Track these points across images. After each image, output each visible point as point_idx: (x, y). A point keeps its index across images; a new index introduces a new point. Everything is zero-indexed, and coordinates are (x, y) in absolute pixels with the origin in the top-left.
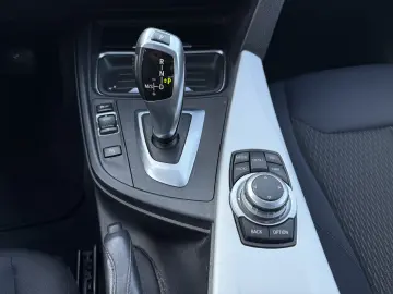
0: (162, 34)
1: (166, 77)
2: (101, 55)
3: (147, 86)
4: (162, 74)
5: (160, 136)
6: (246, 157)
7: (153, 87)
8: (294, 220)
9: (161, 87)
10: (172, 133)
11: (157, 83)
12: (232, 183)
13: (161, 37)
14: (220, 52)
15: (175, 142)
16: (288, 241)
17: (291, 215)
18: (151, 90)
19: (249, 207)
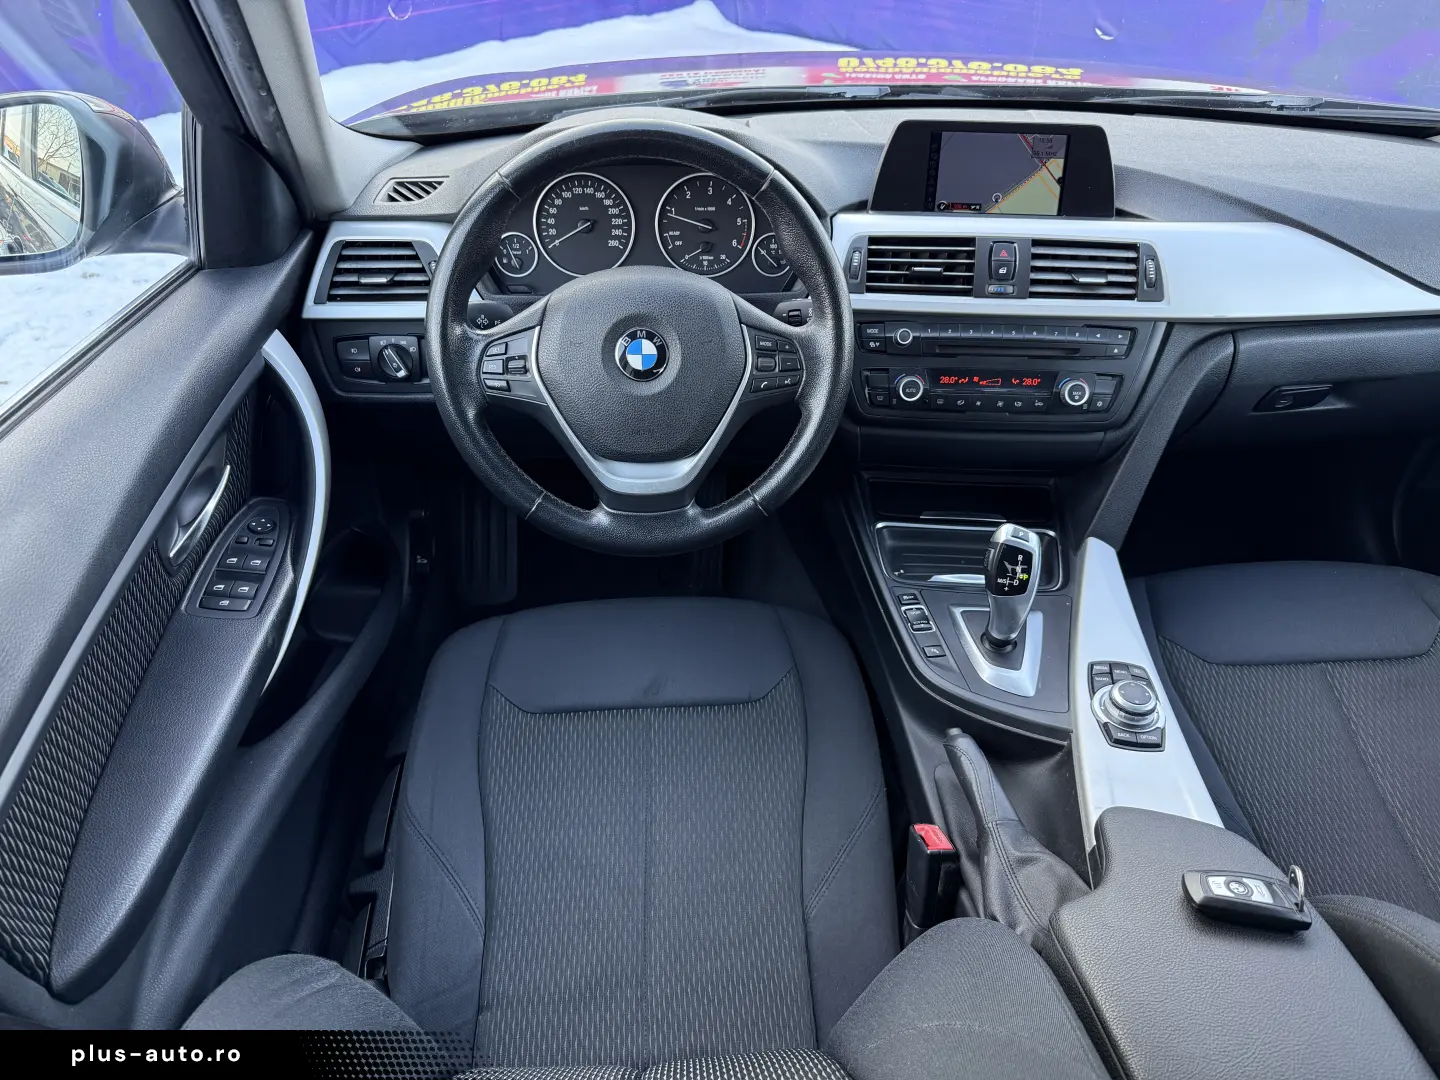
0: (1022, 530)
1: (1023, 572)
2: (879, 526)
3: (1000, 581)
4: (1019, 568)
5: (995, 635)
6: (1106, 669)
7: (1007, 582)
8: (1163, 731)
9: (1016, 583)
11: (1012, 579)
12: (1093, 691)
13: (1021, 534)
14: (1052, 533)
15: (1009, 648)
16: (1156, 746)
17: (1160, 725)
18: (1004, 585)
19: (1115, 712)
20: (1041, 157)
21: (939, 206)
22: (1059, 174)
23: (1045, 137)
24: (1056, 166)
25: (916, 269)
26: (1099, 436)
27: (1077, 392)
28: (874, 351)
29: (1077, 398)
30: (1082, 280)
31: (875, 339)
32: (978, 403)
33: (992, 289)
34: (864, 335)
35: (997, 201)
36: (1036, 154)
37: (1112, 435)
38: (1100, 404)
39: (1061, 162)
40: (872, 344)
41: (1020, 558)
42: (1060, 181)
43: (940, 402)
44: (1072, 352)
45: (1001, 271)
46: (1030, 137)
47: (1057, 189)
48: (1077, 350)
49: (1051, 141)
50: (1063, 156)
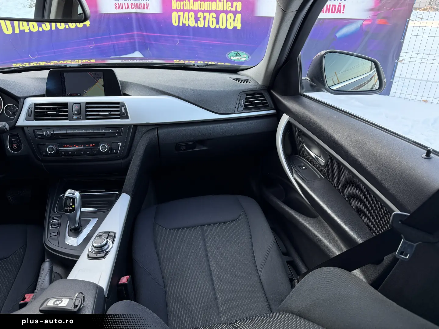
1: (73, 205)
2: (61, 195)
3: (66, 208)
4: (71, 204)
5: (73, 227)
6: (102, 234)
7: (68, 208)
8: (107, 253)
9: (71, 208)
10: (77, 226)
13: (72, 192)
14: (117, 193)
16: (103, 257)
17: (107, 250)
18: (67, 210)
19: (94, 249)
20: (96, 79)
21: (68, 94)
22: (103, 84)
23: (96, 73)
24: (101, 81)
25: (49, 113)
26: (120, 161)
27: (103, 148)
28: (39, 138)
29: (104, 149)
30: (101, 113)
31: (40, 135)
32: (75, 153)
33: (74, 117)
34: (36, 134)
35: (85, 93)
36: (94, 78)
37: (124, 161)
38: (114, 151)
39: (103, 80)
40: (39, 136)
41: (71, 200)
42: (103, 86)
43: (63, 153)
44: (103, 135)
45: (76, 112)
46: (92, 73)
47: (103, 88)
48: (104, 135)
49: (98, 74)
50: (103, 78)
